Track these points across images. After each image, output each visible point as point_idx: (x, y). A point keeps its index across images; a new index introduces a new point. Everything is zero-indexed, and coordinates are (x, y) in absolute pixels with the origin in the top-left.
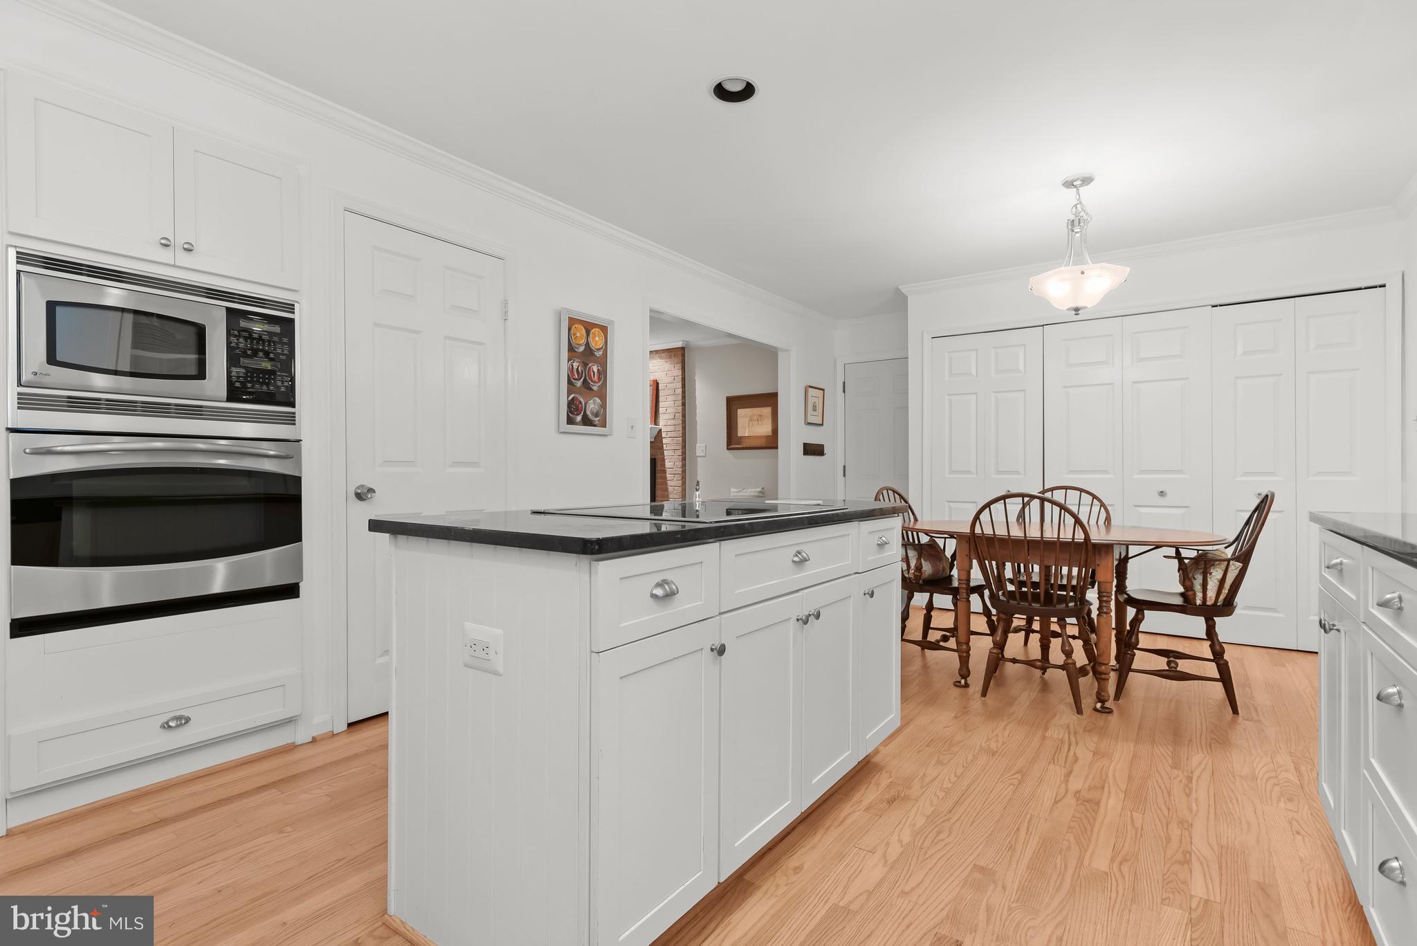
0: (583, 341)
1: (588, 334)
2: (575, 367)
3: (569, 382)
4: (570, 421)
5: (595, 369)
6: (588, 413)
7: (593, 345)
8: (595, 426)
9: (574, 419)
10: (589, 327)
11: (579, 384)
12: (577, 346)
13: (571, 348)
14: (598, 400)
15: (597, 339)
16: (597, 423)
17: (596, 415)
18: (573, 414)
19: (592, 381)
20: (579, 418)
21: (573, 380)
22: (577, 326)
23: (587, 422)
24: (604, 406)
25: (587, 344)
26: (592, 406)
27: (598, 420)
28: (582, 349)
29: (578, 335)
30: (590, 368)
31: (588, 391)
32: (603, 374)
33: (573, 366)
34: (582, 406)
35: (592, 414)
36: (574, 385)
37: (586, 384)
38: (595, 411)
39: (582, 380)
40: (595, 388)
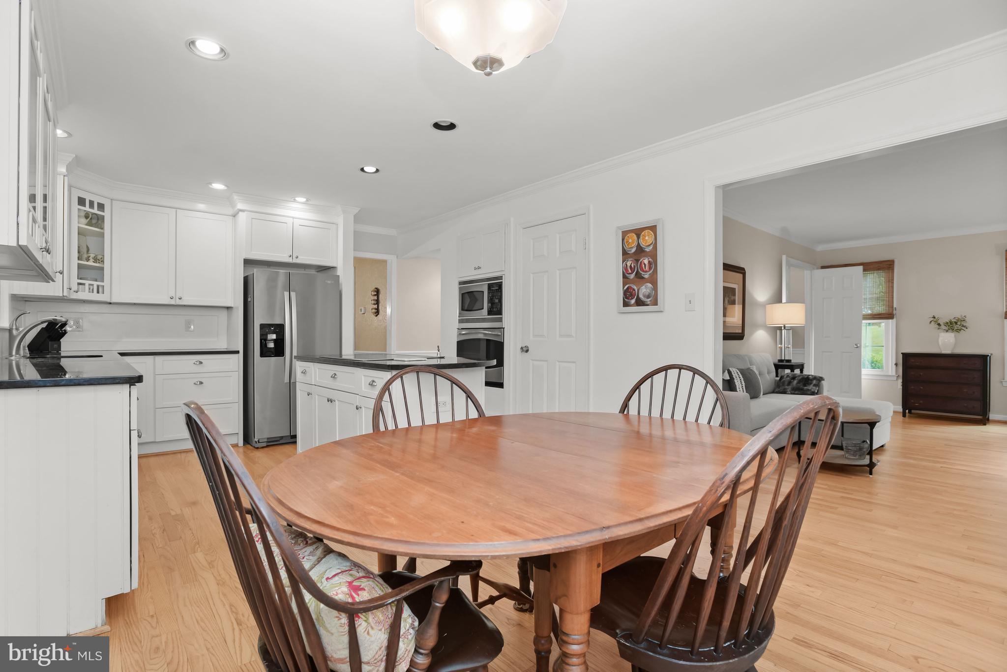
0: (635, 244)
1: (638, 237)
2: (629, 264)
3: (624, 277)
4: (626, 304)
5: (646, 261)
6: (641, 296)
7: (643, 244)
8: (648, 305)
9: (629, 302)
10: (638, 232)
11: (632, 276)
12: (630, 249)
13: (625, 253)
14: (649, 285)
15: (647, 238)
16: (649, 303)
17: (648, 297)
18: (628, 299)
19: (643, 271)
20: (633, 301)
21: (627, 275)
22: (629, 235)
23: (640, 303)
24: (655, 288)
25: (639, 246)
26: (644, 290)
27: (651, 301)
28: (634, 250)
29: (630, 241)
30: (641, 263)
31: (639, 280)
32: (653, 264)
33: (627, 265)
34: (635, 292)
35: (644, 296)
36: (628, 278)
37: (639, 276)
38: (647, 294)
39: (635, 272)
40: (646, 276)
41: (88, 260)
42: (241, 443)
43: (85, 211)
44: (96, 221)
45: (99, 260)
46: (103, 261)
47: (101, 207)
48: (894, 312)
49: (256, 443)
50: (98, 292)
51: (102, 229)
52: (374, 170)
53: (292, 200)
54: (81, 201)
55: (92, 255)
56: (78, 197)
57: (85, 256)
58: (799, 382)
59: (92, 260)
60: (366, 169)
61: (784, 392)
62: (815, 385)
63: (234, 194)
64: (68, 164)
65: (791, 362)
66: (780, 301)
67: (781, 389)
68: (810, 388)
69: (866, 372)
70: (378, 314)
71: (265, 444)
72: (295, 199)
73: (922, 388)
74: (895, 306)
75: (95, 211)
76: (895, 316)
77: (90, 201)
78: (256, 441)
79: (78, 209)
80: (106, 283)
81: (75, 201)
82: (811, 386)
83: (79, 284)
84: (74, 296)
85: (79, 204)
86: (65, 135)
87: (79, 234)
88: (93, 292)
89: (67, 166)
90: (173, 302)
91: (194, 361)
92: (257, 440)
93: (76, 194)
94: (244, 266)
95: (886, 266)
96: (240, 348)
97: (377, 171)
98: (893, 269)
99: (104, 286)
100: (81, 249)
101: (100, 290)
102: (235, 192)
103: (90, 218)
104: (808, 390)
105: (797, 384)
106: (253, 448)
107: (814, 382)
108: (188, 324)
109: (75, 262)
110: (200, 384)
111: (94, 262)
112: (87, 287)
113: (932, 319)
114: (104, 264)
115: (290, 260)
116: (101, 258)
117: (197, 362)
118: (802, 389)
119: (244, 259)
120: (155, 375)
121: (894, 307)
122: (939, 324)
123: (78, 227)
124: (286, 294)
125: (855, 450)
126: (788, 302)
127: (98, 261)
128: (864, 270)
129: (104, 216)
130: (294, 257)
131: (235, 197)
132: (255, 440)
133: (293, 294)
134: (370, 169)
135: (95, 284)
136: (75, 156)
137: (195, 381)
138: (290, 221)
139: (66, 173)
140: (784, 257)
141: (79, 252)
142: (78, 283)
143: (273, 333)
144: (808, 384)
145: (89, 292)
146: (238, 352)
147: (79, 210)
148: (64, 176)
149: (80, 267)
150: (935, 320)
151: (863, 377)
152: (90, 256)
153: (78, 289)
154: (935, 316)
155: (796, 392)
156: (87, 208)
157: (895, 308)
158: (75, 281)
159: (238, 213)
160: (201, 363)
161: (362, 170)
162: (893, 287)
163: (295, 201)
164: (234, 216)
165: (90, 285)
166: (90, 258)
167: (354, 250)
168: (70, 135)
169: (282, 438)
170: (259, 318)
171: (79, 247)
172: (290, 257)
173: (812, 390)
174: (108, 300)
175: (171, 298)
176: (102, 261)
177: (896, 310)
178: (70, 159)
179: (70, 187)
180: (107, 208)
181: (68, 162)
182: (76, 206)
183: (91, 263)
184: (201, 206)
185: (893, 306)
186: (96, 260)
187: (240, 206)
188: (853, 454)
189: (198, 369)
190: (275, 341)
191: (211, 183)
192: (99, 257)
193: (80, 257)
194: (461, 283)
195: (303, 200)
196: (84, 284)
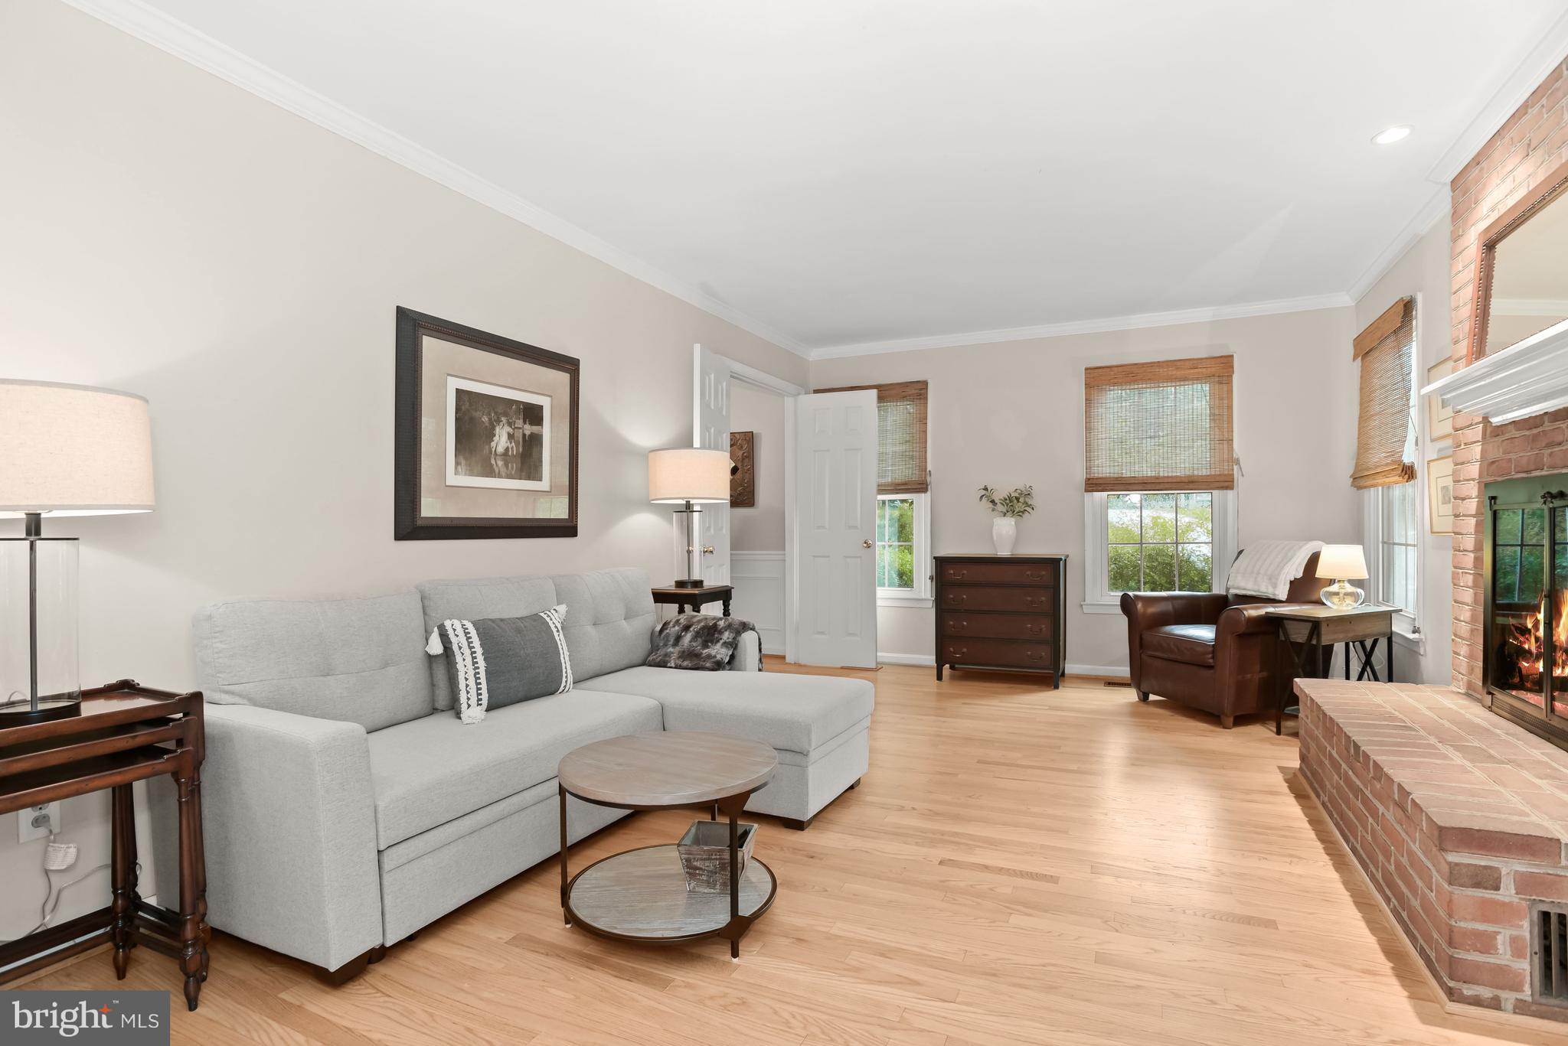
48: (928, 479)
58: (697, 635)
61: (663, 664)
62: (726, 645)
65: (702, 586)
66: (689, 444)
67: (657, 657)
68: (713, 652)
69: (886, 595)
73: (965, 623)
74: (929, 468)
76: (929, 487)
82: (719, 645)
95: (915, 392)
98: (926, 398)
104: (709, 657)
105: (691, 642)
107: (727, 636)
113: (984, 492)
118: (698, 656)
121: (928, 470)
122: (993, 502)
125: (712, 868)
126: (703, 447)
128: (881, 399)
140: (697, 347)
144: (712, 643)
150: (987, 495)
151: (879, 603)
154: (988, 487)
155: (685, 664)
157: (930, 471)
162: (925, 432)
173: (719, 657)
177: (930, 475)
185: (926, 469)
188: (708, 882)
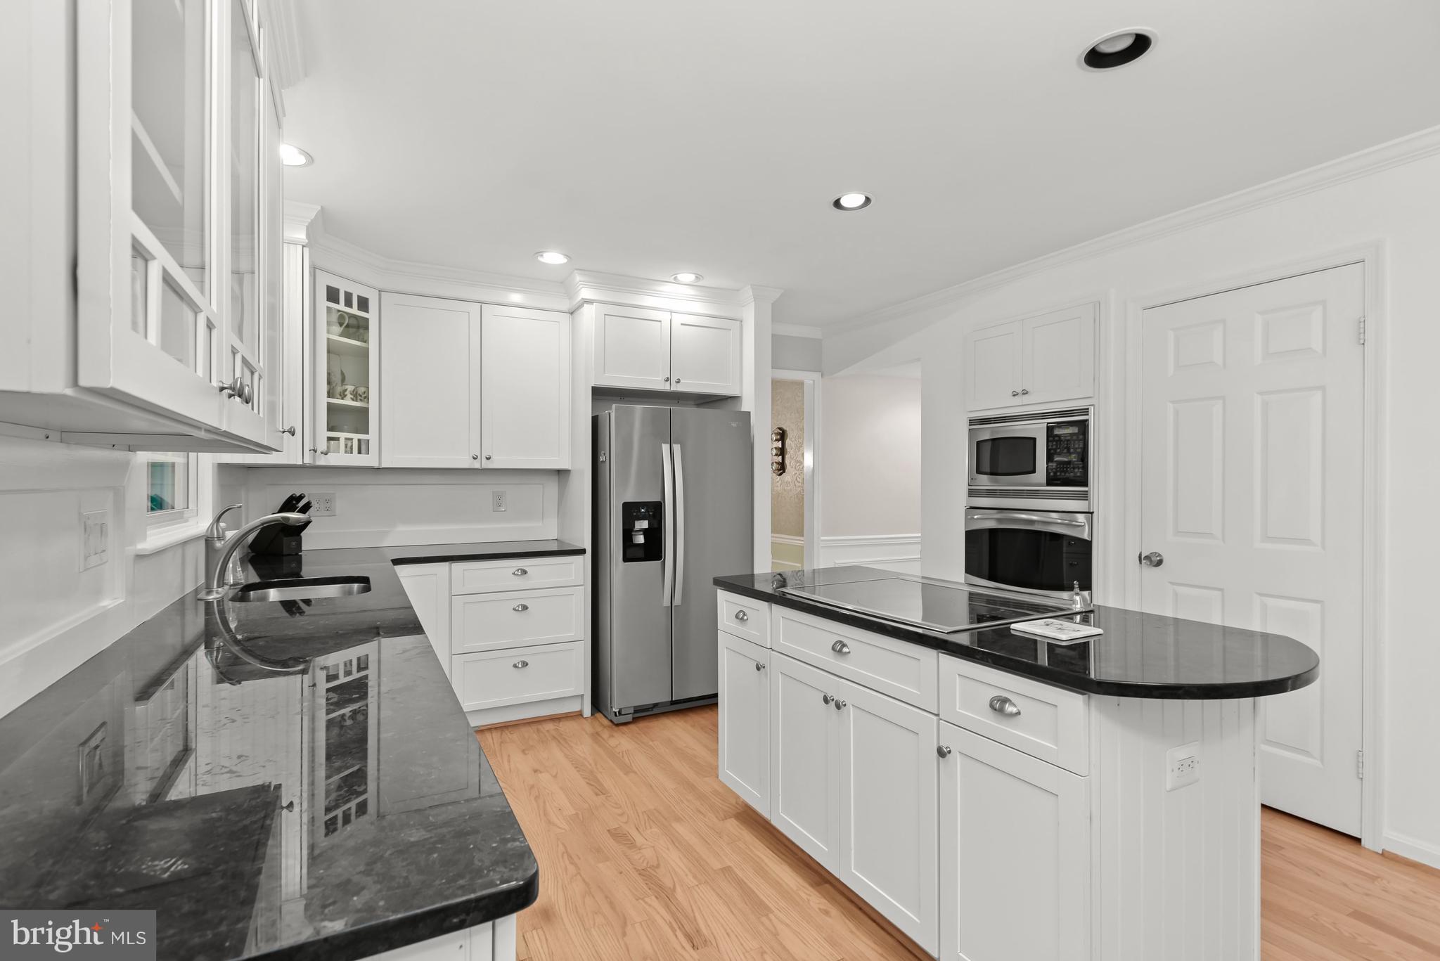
41: (343, 396)
42: (587, 711)
43: (339, 311)
44: (356, 327)
45: (361, 396)
46: (367, 398)
47: (364, 304)
49: (616, 715)
50: (360, 452)
51: (365, 342)
52: (861, 199)
53: (672, 279)
54: (332, 295)
55: (350, 388)
56: (328, 287)
57: (339, 389)
59: (349, 396)
60: (843, 202)
63: (576, 271)
64: (310, 224)
70: (784, 472)
71: (629, 718)
72: (675, 278)
75: (354, 310)
77: (346, 292)
78: (615, 713)
79: (328, 307)
80: (372, 436)
81: (322, 294)
83: (330, 439)
84: (322, 461)
85: (329, 299)
86: (302, 160)
87: (329, 352)
88: (352, 453)
89: (307, 227)
90: (476, 465)
91: (514, 570)
92: (617, 711)
93: (324, 281)
94: (593, 399)
96: (588, 546)
97: (868, 200)
99: (368, 440)
100: (333, 378)
101: (363, 447)
102: (577, 269)
103: (345, 325)
106: (610, 724)
108: (498, 500)
109: (323, 400)
110: (522, 610)
111: (353, 400)
112: (342, 442)
114: (368, 403)
115: (665, 387)
116: (365, 392)
117: (518, 570)
119: (592, 387)
120: (451, 596)
123: (328, 339)
124: (665, 448)
127: (359, 398)
129: (368, 319)
130: (673, 380)
131: (578, 278)
132: (614, 710)
133: (676, 448)
134: (852, 200)
135: (356, 437)
136: (319, 208)
137: (515, 604)
138: (665, 317)
139: (307, 241)
141: (329, 383)
142: (328, 437)
143: (643, 518)
145: (346, 452)
146: (582, 552)
147: (329, 309)
148: (303, 246)
149: (331, 409)
152: (346, 390)
153: (328, 447)
156: (341, 306)
158: (323, 433)
159: (581, 306)
160: (525, 572)
161: (837, 204)
163: (676, 281)
164: (572, 313)
165: (346, 439)
166: (347, 393)
167: (772, 368)
168: (310, 159)
169: (655, 705)
170: (621, 493)
171: (329, 374)
172: (667, 381)
174: (376, 465)
175: (474, 458)
176: (365, 398)
178: (313, 215)
179: (314, 269)
180: (373, 305)
181: (310, 221)
182: (323, 303)
183: (348, 402)
184: (516, 298)
186: (356, 396)
187: (586, 293)
189: (519, 582)
190: (645, 532)
191: (540, 253)
192: (361, 390)
193: (331, 391)
194: (972, 422)
195: (688, 277)
196: (338, 439)
